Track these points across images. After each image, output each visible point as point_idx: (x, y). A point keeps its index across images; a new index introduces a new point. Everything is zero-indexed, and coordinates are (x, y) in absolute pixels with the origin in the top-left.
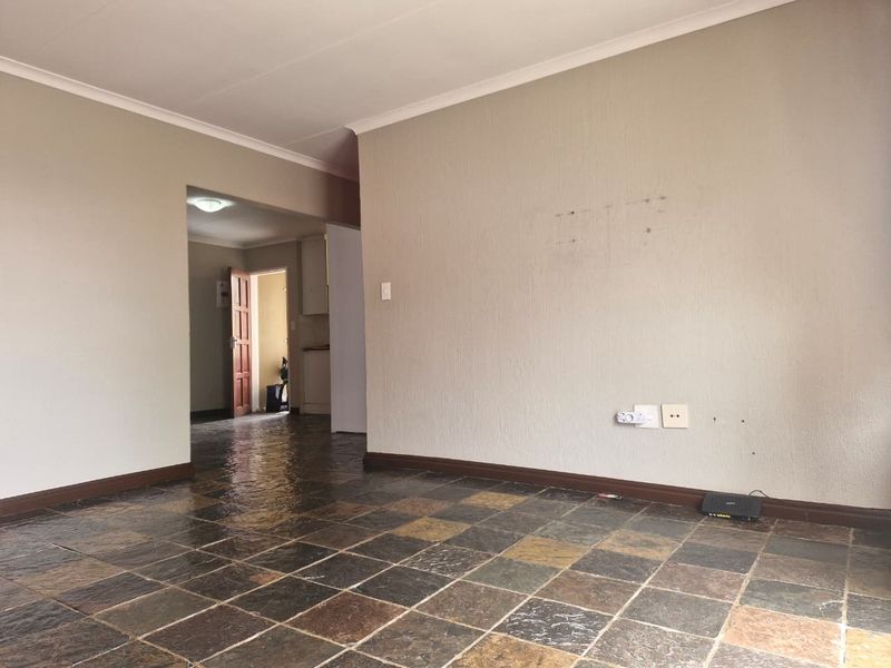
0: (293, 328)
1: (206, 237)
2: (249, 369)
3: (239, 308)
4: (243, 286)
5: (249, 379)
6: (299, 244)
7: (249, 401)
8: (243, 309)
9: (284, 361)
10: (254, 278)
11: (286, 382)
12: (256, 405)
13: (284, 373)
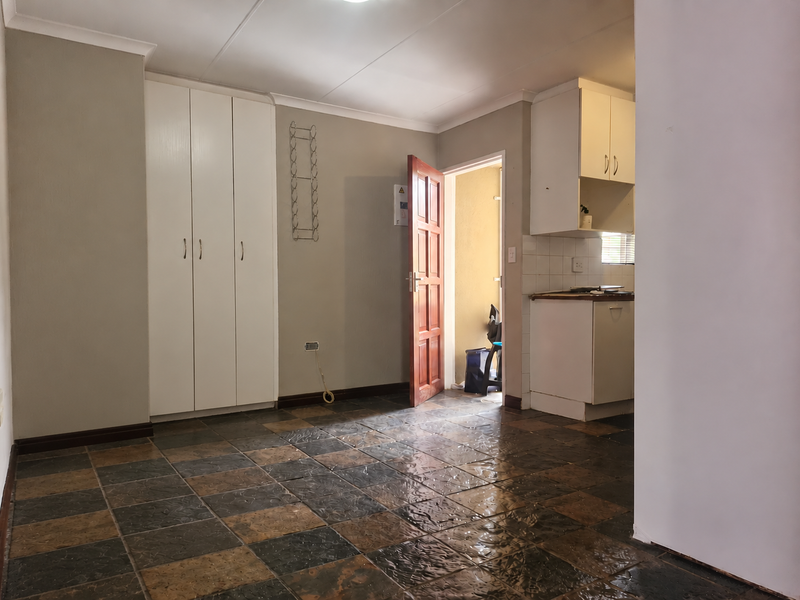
0: (512, 259)
1: (372, 110)
2: (439, 323)
3: (424, 226)
4: (433, 190)
5: (439, 338)
6: (527, 106)
7: (440, 374)
8: (431, 227)
9: (493, 312)
10: (450, 178)
11: (496, 348)
12: (449, 381)
13: (494, 332)
